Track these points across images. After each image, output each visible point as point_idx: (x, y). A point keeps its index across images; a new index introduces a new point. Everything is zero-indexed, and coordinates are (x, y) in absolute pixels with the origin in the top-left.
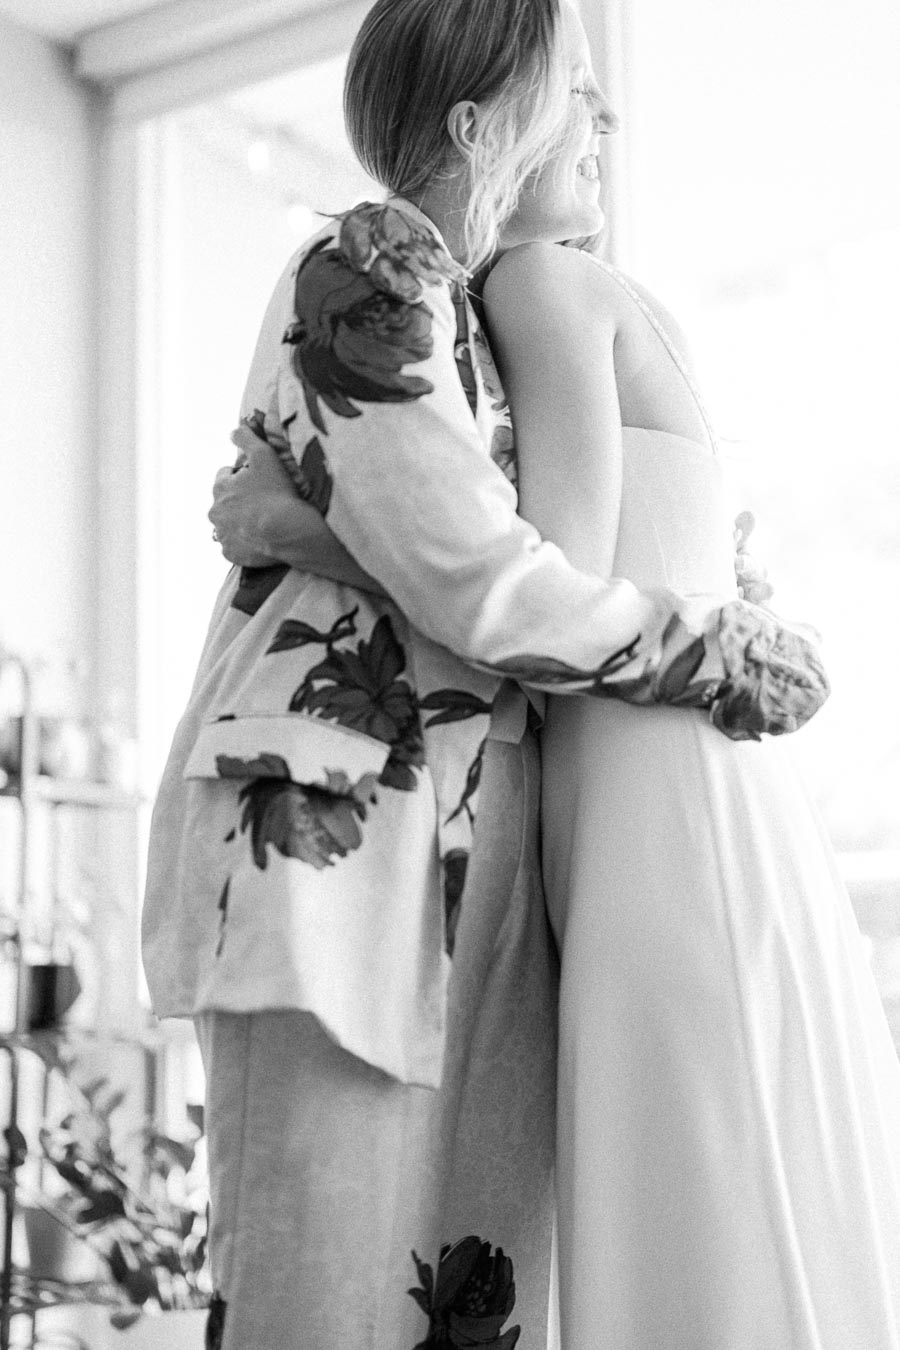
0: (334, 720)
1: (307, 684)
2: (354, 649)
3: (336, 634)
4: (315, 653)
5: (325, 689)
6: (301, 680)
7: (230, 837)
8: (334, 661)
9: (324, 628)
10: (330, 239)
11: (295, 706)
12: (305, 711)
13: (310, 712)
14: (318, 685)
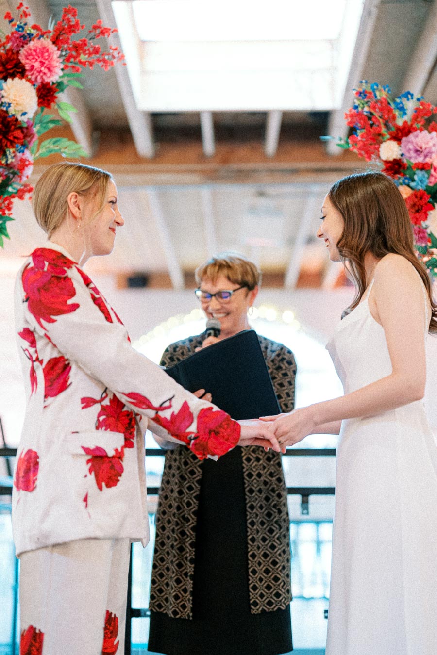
0: (109, 430)
1: (98, 420)
2: (108, 404)
3: (102, 399)
4: (97, 408)
5: (104, 420)
6: (96, 419)
7: (86, 476)
8: (104, 409)
9: (98, 398)
10: (30, 264)
11: (97, 428)
12: (100, 429)
13: (102, 429)
14: (101, 419)
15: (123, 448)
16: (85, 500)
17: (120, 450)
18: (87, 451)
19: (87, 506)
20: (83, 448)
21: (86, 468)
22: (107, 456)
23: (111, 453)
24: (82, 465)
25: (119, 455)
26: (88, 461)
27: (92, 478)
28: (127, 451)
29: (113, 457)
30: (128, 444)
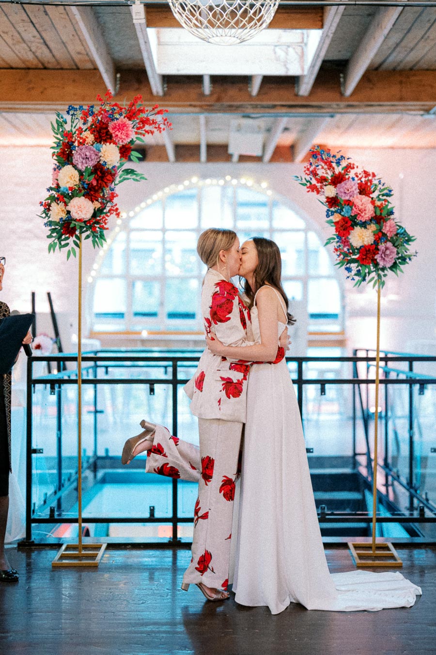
0: (236, 371)
5: (234, 366)
7: (221, 391)
10: (218, 291)
11: (230, 369)
13: (232, 370)
15: (242, 380)
16: (219, 401)
17: (240, 380)
18: (223, 379)
19: (220, 404)
20: (221, 378)
21: (221, 388)
22: (233, 382)
23: (235, 381)
24: (220, 385)
25: (240, 383)
26: (223, 385)
27: (224, 392)
28: (244, 381)
29: (236, 383)
30: (245, 378)
